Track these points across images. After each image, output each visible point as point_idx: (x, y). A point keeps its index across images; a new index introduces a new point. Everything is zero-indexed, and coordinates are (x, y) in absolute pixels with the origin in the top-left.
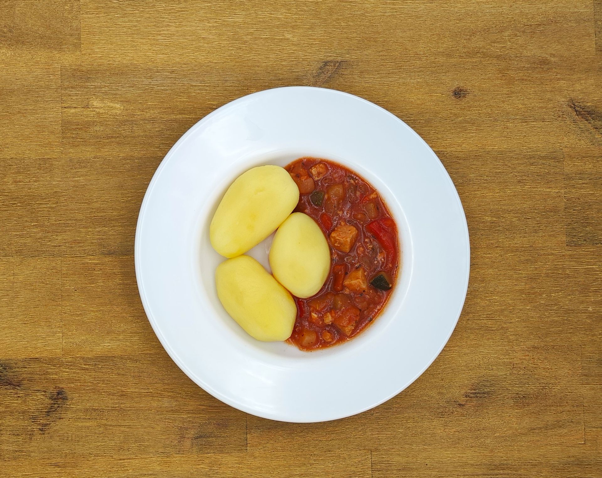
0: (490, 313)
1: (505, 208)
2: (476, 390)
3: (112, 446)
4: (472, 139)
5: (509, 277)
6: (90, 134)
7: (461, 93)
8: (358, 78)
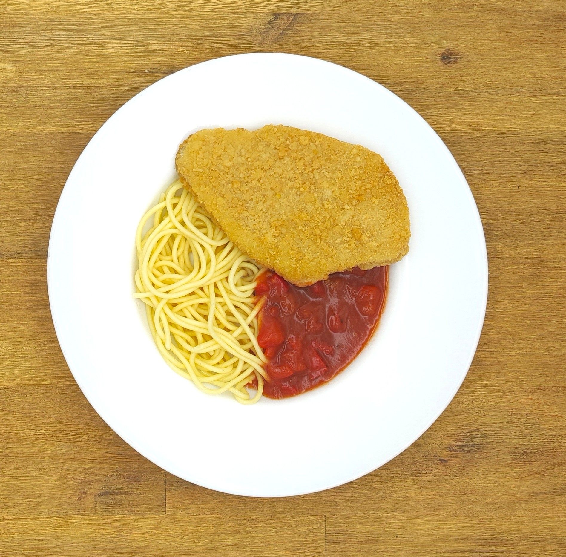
1: (505, 207)
2: (463, 442)
4: (464, 117)
5: (508, 297)
7: (452, 57)
8: (318, 36)
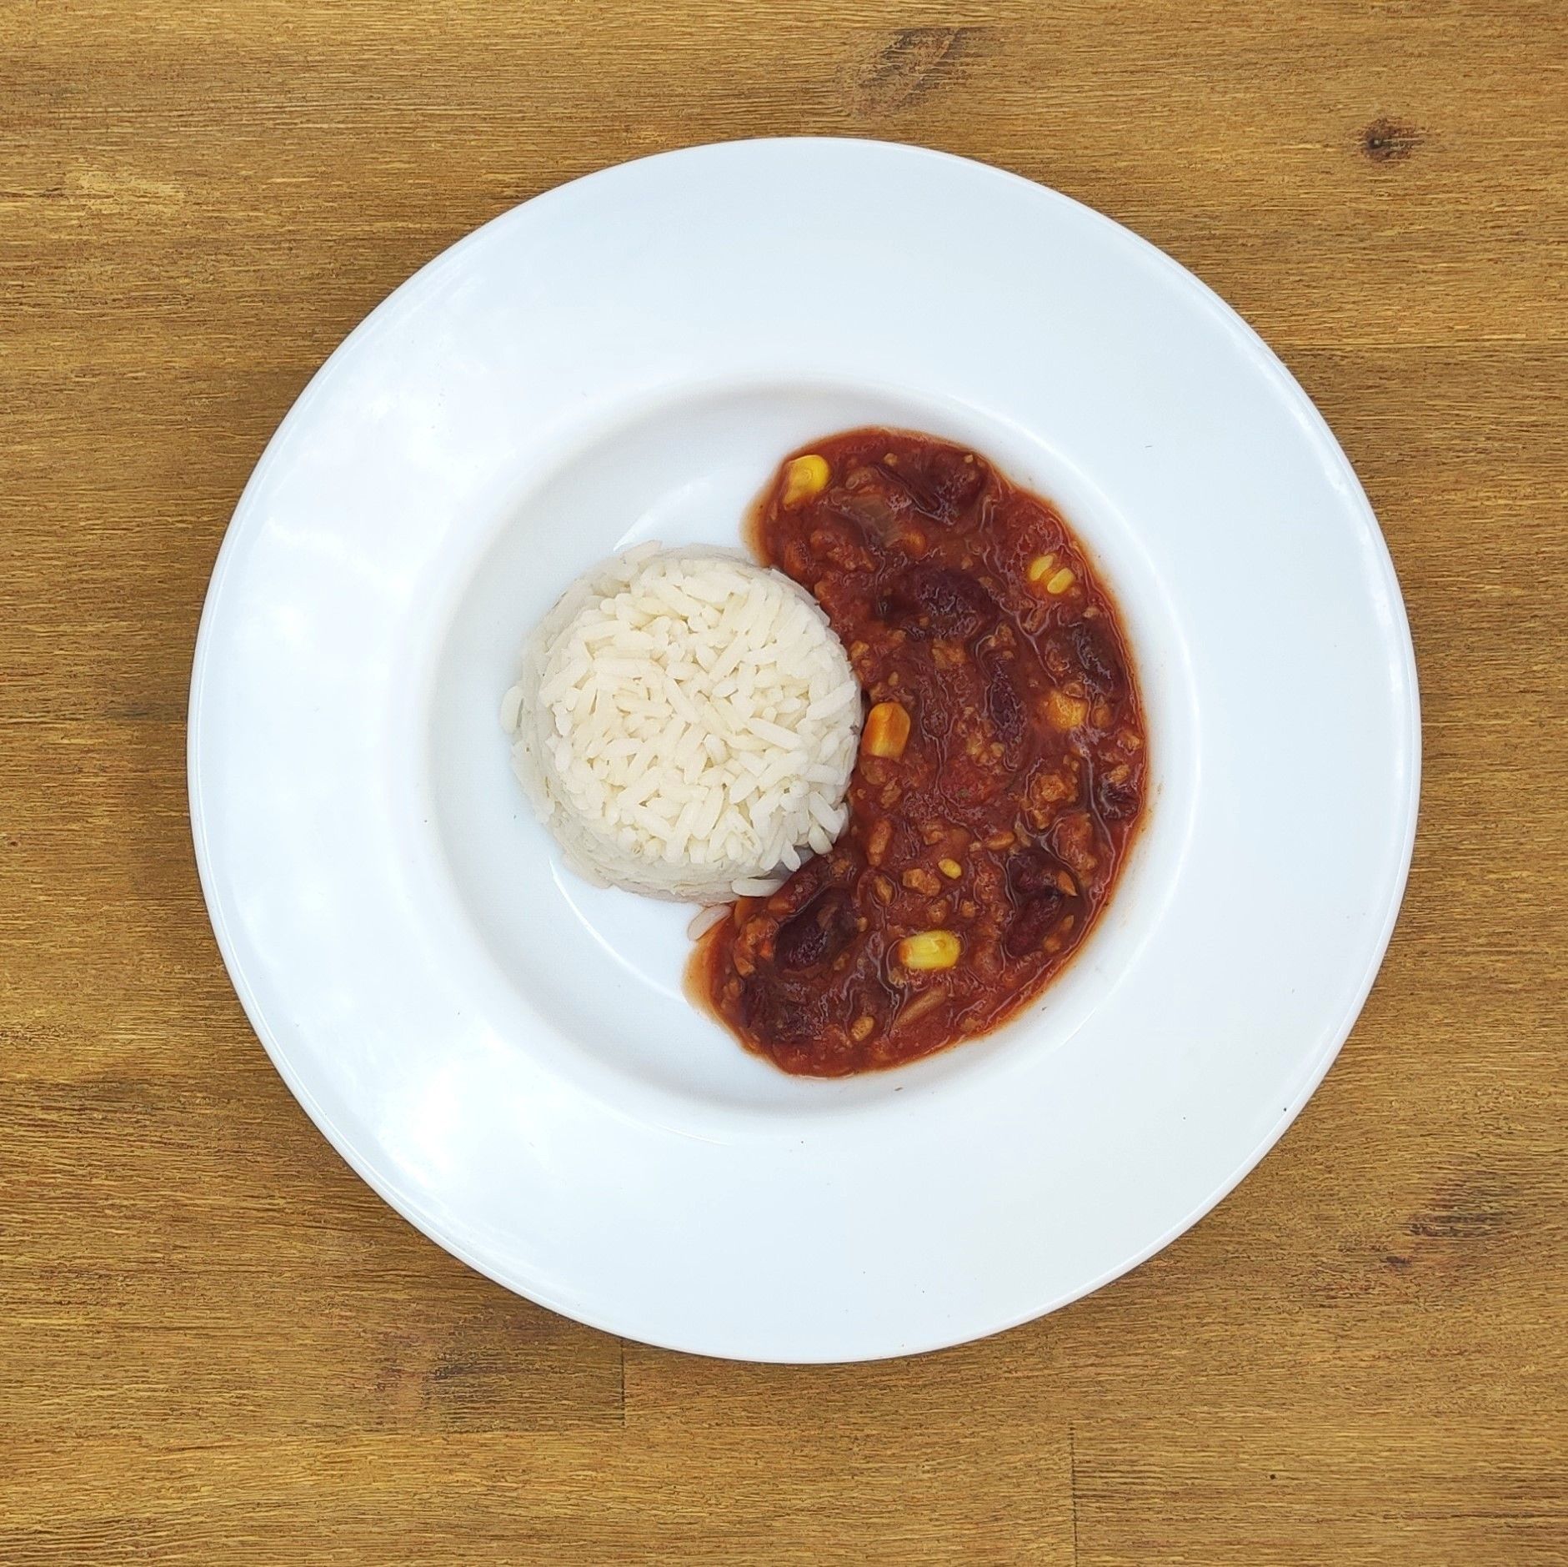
0: (1500, 930)
1: (1553, 553)
2: (1452, 1207)
3: (138, 1400)
6: (68, 288)
7: (1393, 141)
8: (1024, 90)
